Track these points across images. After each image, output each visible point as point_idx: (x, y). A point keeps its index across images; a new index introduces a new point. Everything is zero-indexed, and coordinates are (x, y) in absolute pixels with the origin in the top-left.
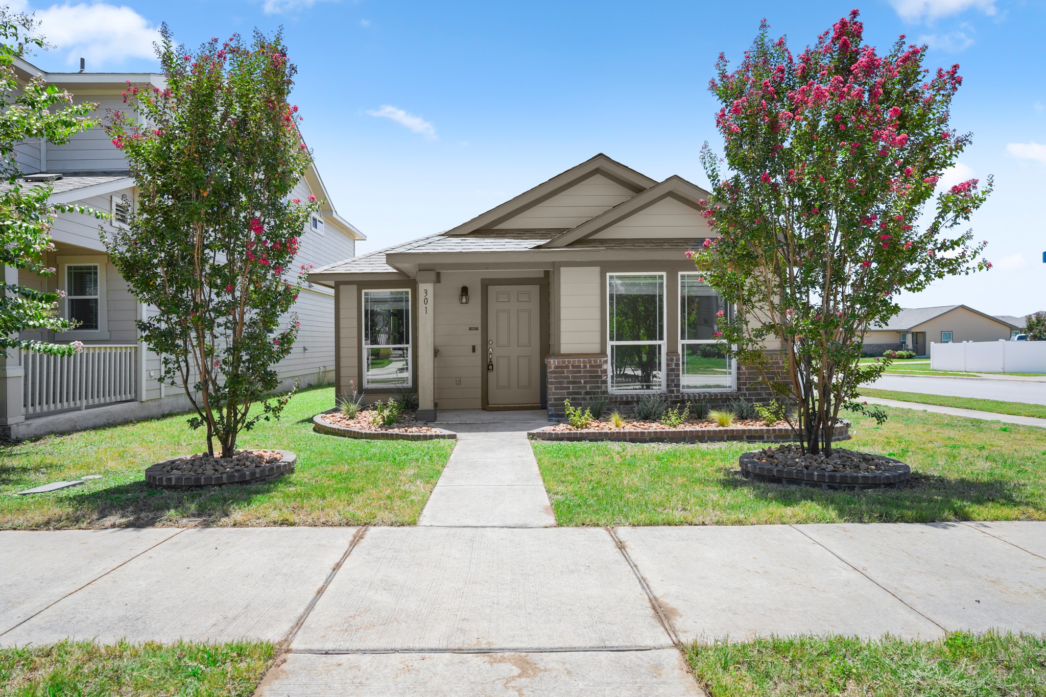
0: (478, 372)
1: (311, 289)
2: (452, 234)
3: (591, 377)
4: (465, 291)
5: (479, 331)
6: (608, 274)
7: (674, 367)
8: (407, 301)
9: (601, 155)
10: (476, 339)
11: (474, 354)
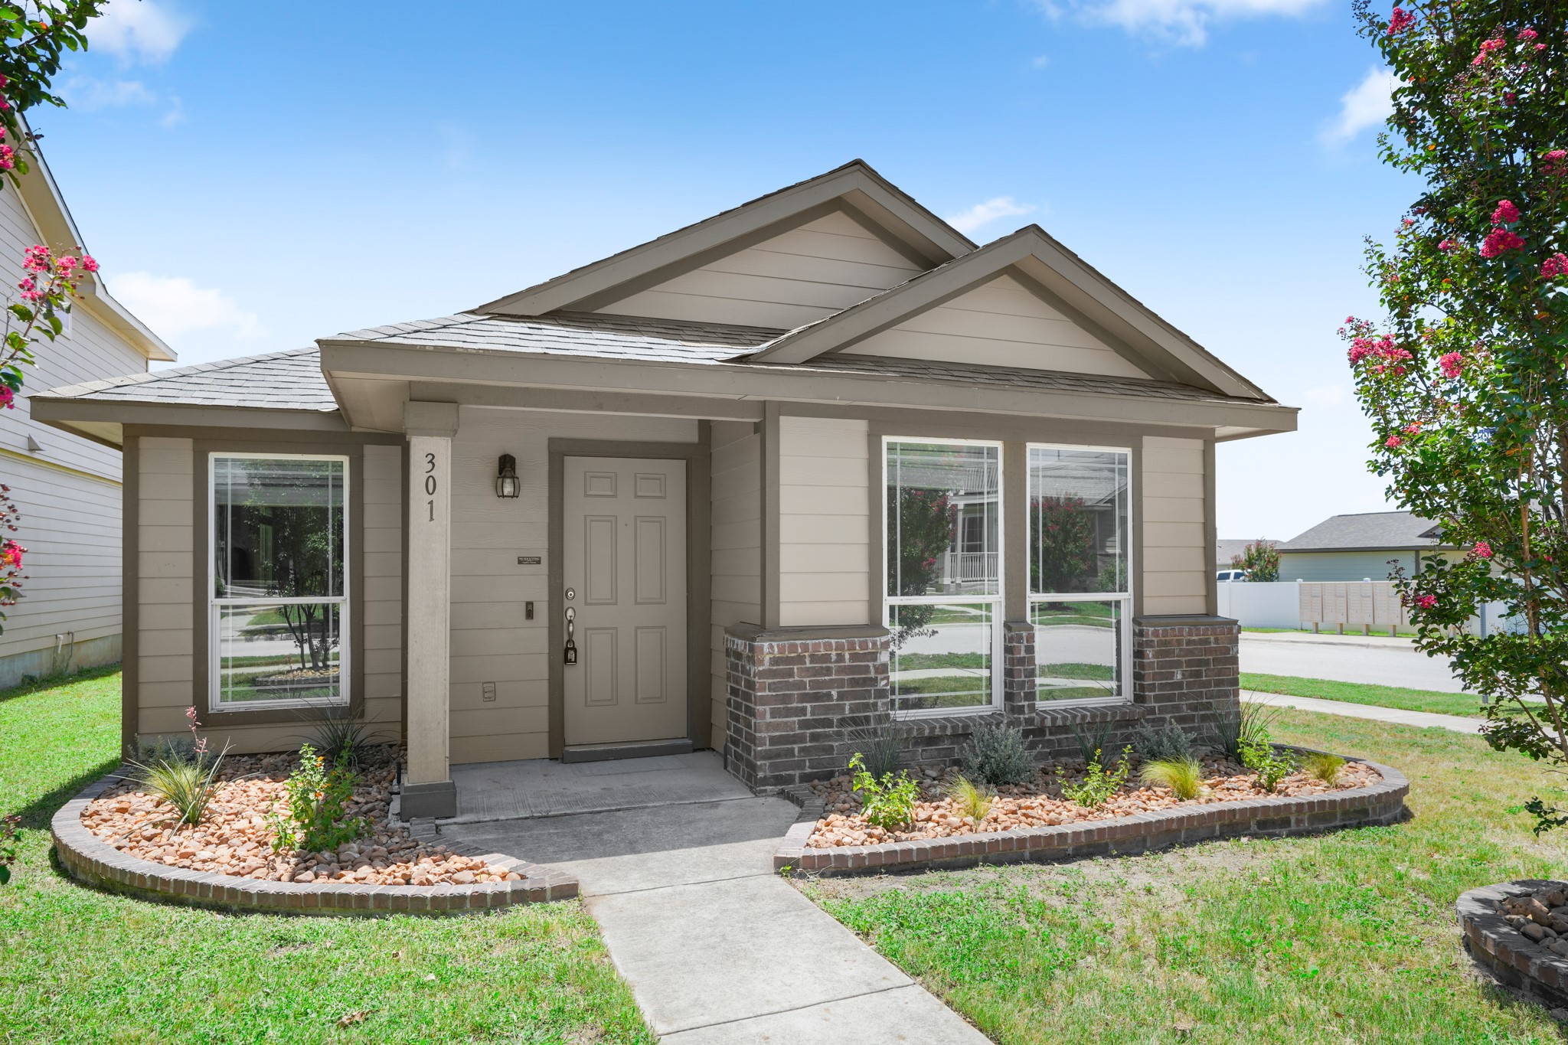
0: (540, 667)
1: (36, 455)
2: (497, 311)
3: (854, 682)
4: (506, 466)
5: (544, 567)
6: (886, 439)
7: (1023, 654)
8: (338, 485)
9: (858, 163)
10: (535, 585)
11: (529, 623)
